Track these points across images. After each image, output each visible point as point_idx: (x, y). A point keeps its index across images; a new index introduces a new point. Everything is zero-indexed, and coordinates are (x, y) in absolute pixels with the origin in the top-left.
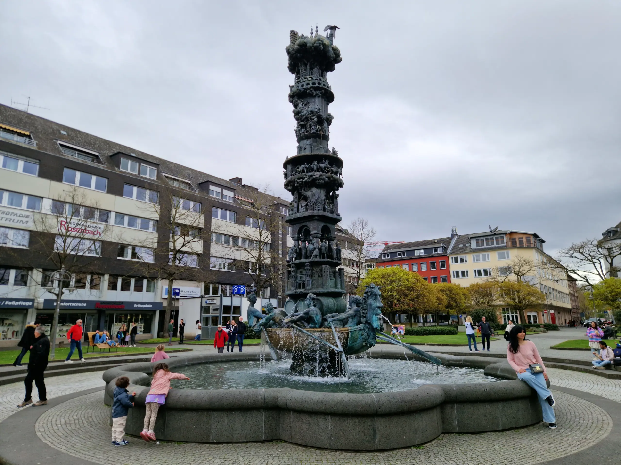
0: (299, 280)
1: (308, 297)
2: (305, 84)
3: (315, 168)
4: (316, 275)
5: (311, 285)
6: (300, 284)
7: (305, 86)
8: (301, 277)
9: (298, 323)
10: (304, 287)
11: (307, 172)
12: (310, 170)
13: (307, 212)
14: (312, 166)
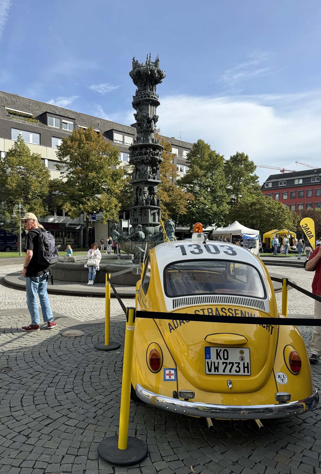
0: (135, 217)
1: (137, 226)
2: (140, 97)
3: (143, 153)
4: (143, 214)
5: (140, 219)
6: (136, 219)
7: (140, 99)
8: (136, 216)
9: (132, 239)
10: (137, 221)
11: (140, 155)
12: (141, 154)
13: (139, 179)
14: (142, 151)
